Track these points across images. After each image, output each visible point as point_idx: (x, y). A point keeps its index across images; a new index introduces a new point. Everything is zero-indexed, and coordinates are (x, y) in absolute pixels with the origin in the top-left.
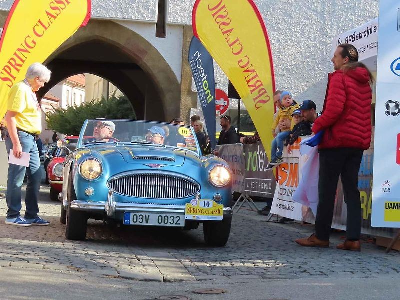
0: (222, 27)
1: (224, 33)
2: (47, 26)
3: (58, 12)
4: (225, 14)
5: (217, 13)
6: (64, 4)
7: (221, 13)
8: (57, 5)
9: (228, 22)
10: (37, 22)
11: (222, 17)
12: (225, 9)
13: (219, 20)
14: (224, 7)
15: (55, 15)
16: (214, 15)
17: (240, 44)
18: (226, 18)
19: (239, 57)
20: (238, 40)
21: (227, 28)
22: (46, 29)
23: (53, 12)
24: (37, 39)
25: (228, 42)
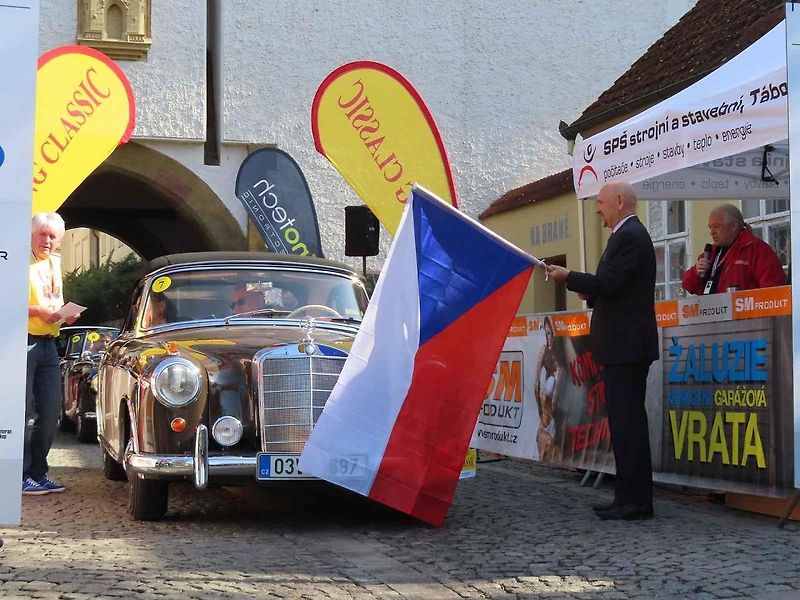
0: (366, 134)
1: (368, 145)
2: (63, 143)
3: (79, 119)
4: (368, 113)
5: (354, 111)
6: (91, 106)
7: (361, 112)
8: (78, 108)
9: (374, 126)
10: (45, 138)
11: (362, 117)
12: (366, 106)
13: (359, 123)
14: (366, 101)
15: (77, 125)
16: (349, 115)
17: (396, 162)
18: (370, 120)
19: (396, 185)
20: (393, 156)
21: (373, 137)
22: (62, 148)
23: (73, 120)
24: (47, 167)
25: (376, 159)
